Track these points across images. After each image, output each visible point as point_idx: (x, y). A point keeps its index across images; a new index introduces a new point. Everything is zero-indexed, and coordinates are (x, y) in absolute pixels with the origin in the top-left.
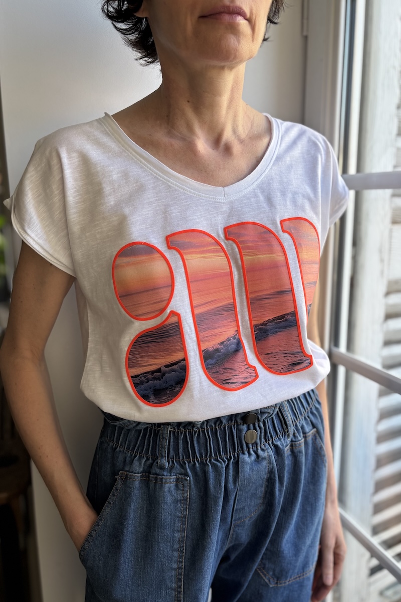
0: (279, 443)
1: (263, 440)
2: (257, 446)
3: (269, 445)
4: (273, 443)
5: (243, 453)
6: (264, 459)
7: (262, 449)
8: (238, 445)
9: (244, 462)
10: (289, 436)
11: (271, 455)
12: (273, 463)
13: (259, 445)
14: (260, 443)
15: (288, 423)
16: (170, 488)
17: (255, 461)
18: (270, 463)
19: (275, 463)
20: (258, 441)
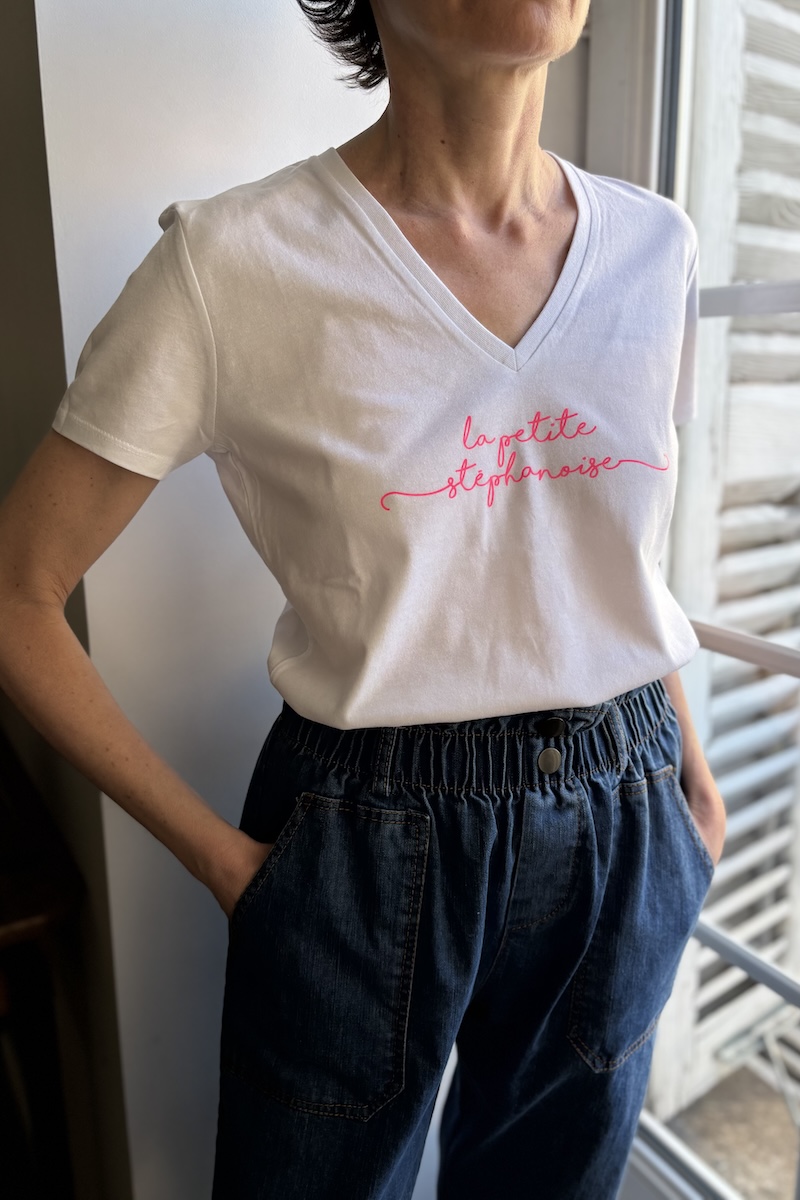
0: (600, 780)
1: (571, 770)
2: (558, 780)
3: (582, 781)
4: (589, 779)
5: (533, 790)
6: (570, 805)
7: (569, 788)
8: (523, 774)
9: (532, 806)
10: (618, 770)
11: (585, 801)
12: (588, 817)
13: (563, 778)
14: (566, 775)
15: (618, 745)
16: (393, 832)
17: (555, 808)
18: (582, 816)
19: (592, 818)
20: (563, 770)
